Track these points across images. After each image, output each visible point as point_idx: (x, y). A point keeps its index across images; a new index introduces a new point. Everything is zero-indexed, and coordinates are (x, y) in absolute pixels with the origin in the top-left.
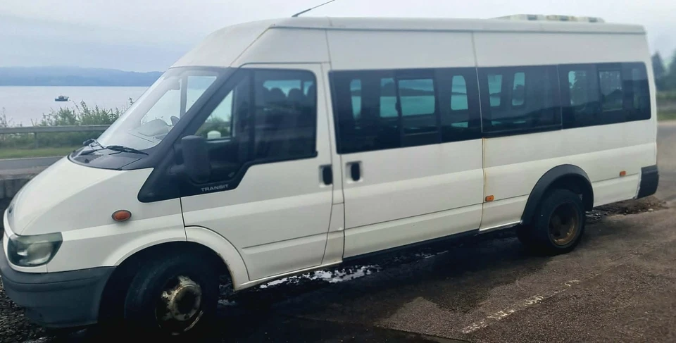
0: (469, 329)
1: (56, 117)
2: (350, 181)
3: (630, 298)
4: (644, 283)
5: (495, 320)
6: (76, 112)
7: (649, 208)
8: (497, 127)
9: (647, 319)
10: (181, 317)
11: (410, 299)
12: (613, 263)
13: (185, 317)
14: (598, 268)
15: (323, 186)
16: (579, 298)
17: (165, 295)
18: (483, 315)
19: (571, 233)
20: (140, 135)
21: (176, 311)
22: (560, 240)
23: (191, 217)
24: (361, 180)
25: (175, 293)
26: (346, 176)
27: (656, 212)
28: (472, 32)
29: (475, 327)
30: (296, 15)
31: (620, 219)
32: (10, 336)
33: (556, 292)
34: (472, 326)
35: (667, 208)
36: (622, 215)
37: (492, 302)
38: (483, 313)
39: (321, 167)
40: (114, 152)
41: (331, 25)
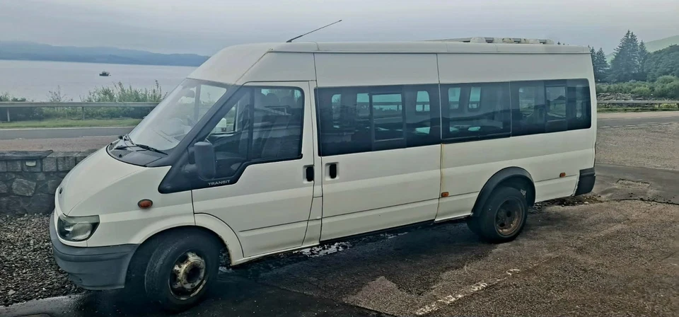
0: (422, 311)
1: (99, 94)
2: (328, 179)
3: (563, 290)
4: (576, 276)
5: (444, 304)
6: (114, 92)
7: (585, 201)
8: (455, 134)
9: (578, 313)
10: (188, 286)
11: (374, 278)
12: (550, 255)
13: (192, 286)
14: (537, 259)
15: (306, 182)
16: (518, 287)
17: (177, 268)
18: (435, 298)
19: (515, 224)
20: (162, 134)
21: (185, 280)
22: (504, 230)
23: (199, 206)
24: (337, 178)
25: (184, 266)
26: (325, 175)
27: (592, 205)
28: (436, 53)
29: (427, 309)
30: (290, 41)
31: (558, 211)
32: (57, 289)
33: (499, 280)
34: (425, 308)
35: (601, 202)
36: (560, 207)
37: (443, 286)
38: (435, 296)
39: (305, 166)
40: (142, 149)
41: (319, 50)
